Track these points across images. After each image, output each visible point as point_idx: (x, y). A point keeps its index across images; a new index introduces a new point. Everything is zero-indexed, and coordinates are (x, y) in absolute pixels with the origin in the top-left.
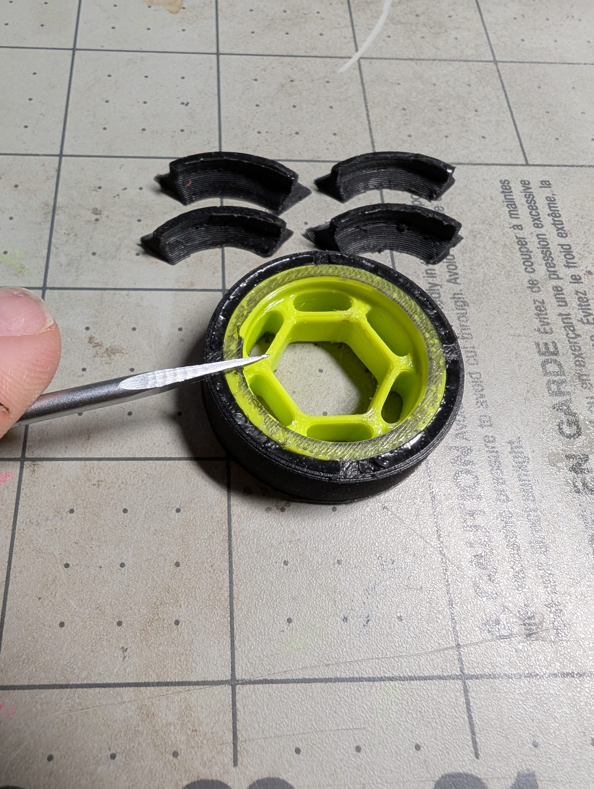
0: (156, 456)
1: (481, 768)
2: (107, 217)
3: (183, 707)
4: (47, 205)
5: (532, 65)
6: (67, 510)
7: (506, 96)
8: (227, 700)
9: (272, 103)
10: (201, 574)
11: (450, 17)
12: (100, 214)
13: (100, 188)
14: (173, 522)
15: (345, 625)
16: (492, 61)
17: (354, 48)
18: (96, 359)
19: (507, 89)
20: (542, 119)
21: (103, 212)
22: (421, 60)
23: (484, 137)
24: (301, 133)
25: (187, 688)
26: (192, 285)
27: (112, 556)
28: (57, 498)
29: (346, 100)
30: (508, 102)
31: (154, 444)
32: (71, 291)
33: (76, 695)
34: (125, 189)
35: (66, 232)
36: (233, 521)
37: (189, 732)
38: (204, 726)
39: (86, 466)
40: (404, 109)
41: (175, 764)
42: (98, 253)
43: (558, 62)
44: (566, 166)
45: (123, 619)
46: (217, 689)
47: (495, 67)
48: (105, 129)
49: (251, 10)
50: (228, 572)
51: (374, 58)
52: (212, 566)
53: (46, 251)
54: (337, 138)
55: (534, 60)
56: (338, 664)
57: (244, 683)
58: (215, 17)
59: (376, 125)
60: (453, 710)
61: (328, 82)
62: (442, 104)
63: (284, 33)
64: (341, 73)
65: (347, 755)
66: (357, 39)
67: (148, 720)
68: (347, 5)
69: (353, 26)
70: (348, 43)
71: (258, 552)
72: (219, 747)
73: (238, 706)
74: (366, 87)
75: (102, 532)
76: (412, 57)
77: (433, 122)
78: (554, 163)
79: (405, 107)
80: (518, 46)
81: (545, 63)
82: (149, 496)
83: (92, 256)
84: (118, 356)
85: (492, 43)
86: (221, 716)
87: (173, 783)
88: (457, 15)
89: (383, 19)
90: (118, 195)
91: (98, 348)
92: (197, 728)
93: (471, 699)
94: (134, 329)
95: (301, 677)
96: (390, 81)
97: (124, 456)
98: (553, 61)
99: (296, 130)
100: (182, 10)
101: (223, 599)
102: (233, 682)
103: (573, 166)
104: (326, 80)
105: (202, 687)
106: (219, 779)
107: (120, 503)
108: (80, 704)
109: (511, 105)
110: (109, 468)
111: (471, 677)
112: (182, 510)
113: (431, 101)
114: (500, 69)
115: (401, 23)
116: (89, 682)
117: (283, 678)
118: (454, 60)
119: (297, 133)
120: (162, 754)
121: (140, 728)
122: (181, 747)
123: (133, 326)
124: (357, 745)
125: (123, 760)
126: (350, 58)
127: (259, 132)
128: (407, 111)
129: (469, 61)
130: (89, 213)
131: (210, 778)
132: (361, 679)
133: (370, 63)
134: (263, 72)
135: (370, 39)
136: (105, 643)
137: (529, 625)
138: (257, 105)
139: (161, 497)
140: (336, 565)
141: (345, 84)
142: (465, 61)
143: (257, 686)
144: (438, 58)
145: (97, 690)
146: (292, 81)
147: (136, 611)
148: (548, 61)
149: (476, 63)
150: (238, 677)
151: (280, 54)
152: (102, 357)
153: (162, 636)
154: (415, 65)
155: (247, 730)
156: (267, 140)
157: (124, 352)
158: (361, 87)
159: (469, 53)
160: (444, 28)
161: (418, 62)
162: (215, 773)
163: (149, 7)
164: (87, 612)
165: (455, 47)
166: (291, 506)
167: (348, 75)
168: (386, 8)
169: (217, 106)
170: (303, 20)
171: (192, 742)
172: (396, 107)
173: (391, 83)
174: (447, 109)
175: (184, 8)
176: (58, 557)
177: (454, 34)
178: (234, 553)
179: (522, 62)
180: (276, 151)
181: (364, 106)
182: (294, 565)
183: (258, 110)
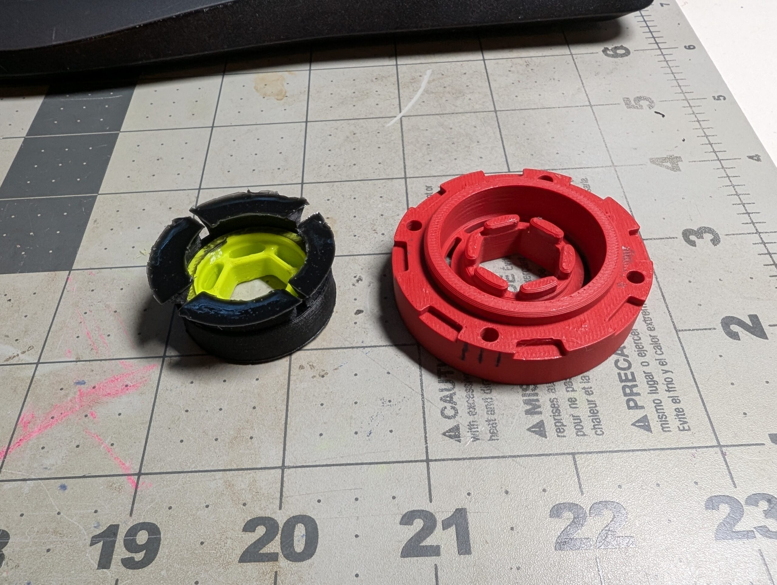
1: (432, 508)
3: (251, 481)
5: (521, 111)
6: (189, 382)
7: (500, 131)
8: (278, 477)
9: (340, 148)
10: (268, 411)
11: (467, 86)
14: (254, 386)
15: (356, 436)
16: (493, 111)
17: (399, 111)
19: (501, 127)
20: (523, 144)
22: (444, 114)
23: (481, 158)
24: (357, 164)
25: (255, 471)
27: (215, 405)
28: (184, 376)
29: (389, 142)
30: (501, 135)
33: (188, 476)
36: (291, 383)
37: (254, 493)
38: (263, 490)
39: (203, 358)
40: (428, 145)
41: (243, 509)
43: (539, 108)
45: (218, 437)
46: (273, 471)
47: (495, 114)
48: (229, 172)
49: (332, 94)
50: (285, 411)
51: (411, 116)
54: (381, 165)
55: (523, 108)
56: (349, 456)
57: (289, 467)
60: (419, 478)
61: (379, 133)
62: (455, 140)
63: (352, 106)
64: (389, 127)
65: (349, 502)
66: (402, 105)
67: (230, 488)
68: (397, 85)
69: (399, 97)
70: (395, 108)
71: (305, 399)
73: (285, 479)
74: (404, 133)
75: (209, 393)
76: (438, 113)
77: (448, 151)
79: (429, 144)
80: (513, 100)
81: (530, 109)
82: (240, 373)
85: (495, 100)
86: (274, 485)
87: (241, 519)
88: (472, 85)
89: (421, 91)
92: (259, 491)
93: (431, 472)
95: (325, 463)
96: (421, 129)
98: (536, 108)
99: (355, 163)
100: (285, 98)
101: (281, 425)
102: (283, 467)
104: (378, 131)
105: (263, 470)
106: (270, 516)
107: (221, 377)
108: (190, 481)
109: (503, 136)
111: (432, 461)
112: (260, 379)
113: (447, 139)
114: (498, 115)
115: (433, 93)
116: (196, 470)
117: (314, 464)
118: (467, 113)
119: (355, 165)
120: (237, 503)
121: (225, 492)
122: (248, 500)
124: (356, 497)
125: (213, 508)
126: (395, 117)
127: (329, 166)
128: (431, 146)
129: (477, 112)
131: (264, 516)
132: (362, 464)
133: (409, 119)
134: (335, 130)
135: (410, 105)
136: (207, 450)
137: (474, 431)
138: (330, 150)
139: (247, 373)
140: (354, 404)
141: (390, 133)
142: (474, 112)
143: (297, 469)
144: (456, 112)
145: (200, 473)
146: (354, 134)
147: (227, 433)
148: (533, 108)
149: (482, 113)
150: (286, 464)
151: (348, 118)
153: (242, 445)
154: (439, 118)
155: (289, 492)
156: (334, 170)
158: (400, 134)
159: (477, 107)
160: (462, 93)
161: (442, 116)
162: (268, 514)
163: (264, 98)
164: (197, 434)
165: (469, 105)
166: (329, 374)
167: (393, 128)
168: (424, 85)
169: (303, 153)
170: (366, 97)
171: (255, 498)
172: (423, 144)
173: (422, 130)
174: (459, 142)
175: (287, 96)
176: (182, 407)
177: (469, 96)
178: (290, 401)
179: (514, 110)
180: (339, 176)
181: (401, 145)
182: (327, 405)
183: (330, 153)
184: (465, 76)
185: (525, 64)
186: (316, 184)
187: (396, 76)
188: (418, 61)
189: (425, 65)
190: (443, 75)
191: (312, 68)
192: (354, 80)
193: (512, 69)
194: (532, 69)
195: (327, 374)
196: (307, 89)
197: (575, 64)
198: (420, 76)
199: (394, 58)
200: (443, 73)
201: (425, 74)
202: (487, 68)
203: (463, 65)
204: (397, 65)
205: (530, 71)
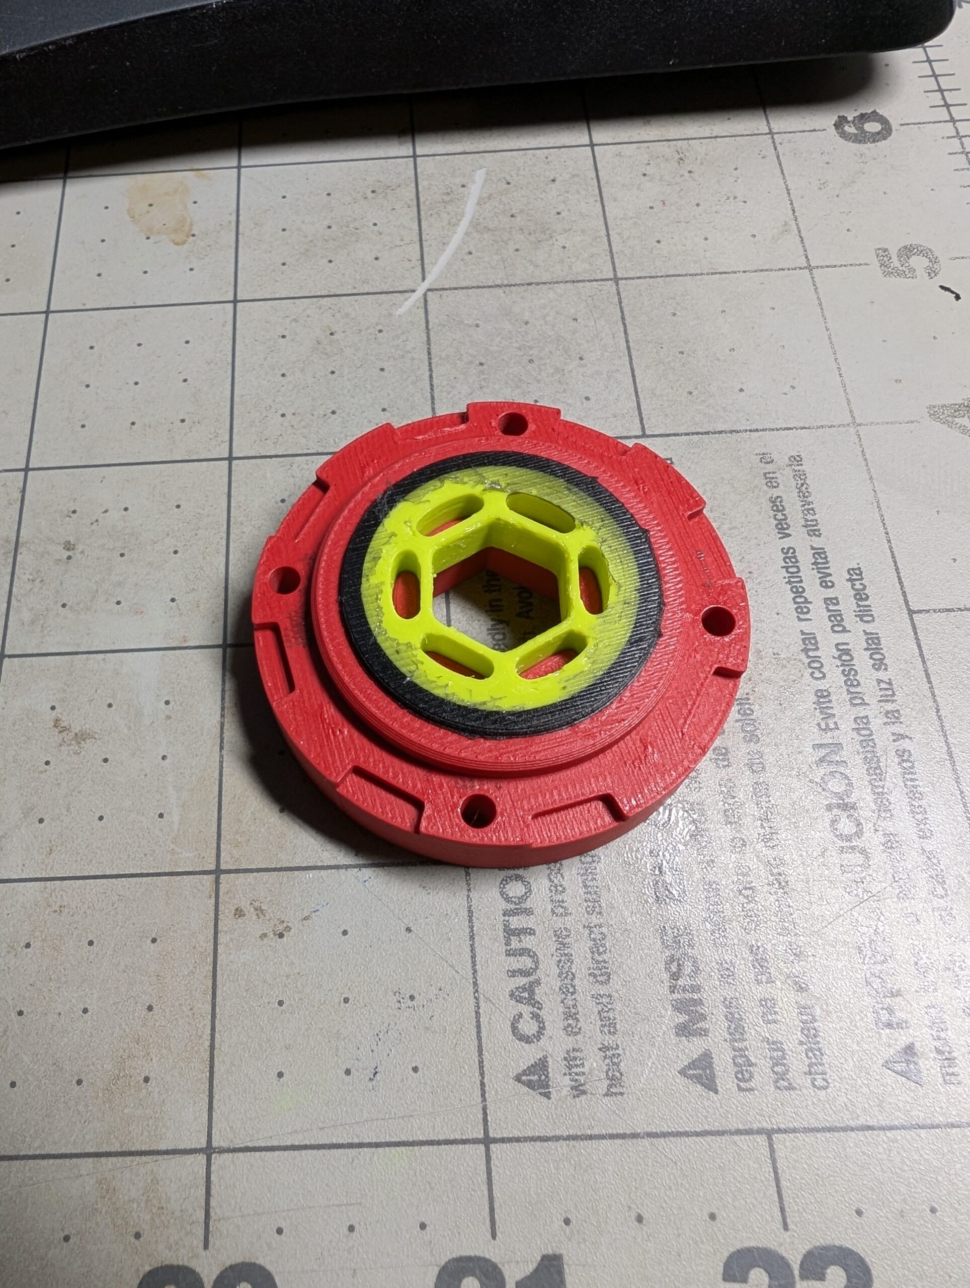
0: (132, 871)
1: (497, 1251)
2: (82, 552)
3: (149, 1181)
4: (7, 541)
5: (668, 279)
6: (23, 944)
7: (624, 332)
8: (200, 1173)
9: (303, 370)
10: (177, 1019)
11: (559, 213)
12: (73, 549)
13: (74, 512)
14: (148, 956)
15: (347, 1079)
16: (611, 279)
17: (420, 276)
18: (63, 748)
19: (628, 320)
20: (672, 364)
21: (77, 547)
22: (511, 285)
23: (587, 399)
24: (338, 412)
25: (155, 1157)
26: (185, 641)
27: (74, 1000)
28: (12, 929)
29: (403, 356)
30: (627, 341)
31: (129, 856)
32: (34, 659)
33: (27, 1168)
34: (106, 511)
35: (31, 577)
36: (219, 951)
37: (154, 1210)
38: (172, 1202)
39: (46, 888)
40: (481, 364)
41: (136, 1247)
42: (69, 604)
43: (705, 272)
44: (697, 433)
45: (83, 1077)
46: (189, 1159)
47: (614, 287)
48: (83, 426)
49: (284, 230)
50: (210, 1017)
51: (446, 289)
52: (191, 1009)
53: (5, 605)
54: (387, 414)
55: (671, 273)
56: (335, 1126)
57: (222, 1151)
58: (234, 245)
59: (442, 391)
60: (470, 1182)
61: (380, 331)
62: (534, 352)
63: (326, 261)
64: (400, 316)
65: (337, 1235)
66: (426, 261)
67: (108, 1196)
68: (415, 209)
69: (421, 240)
70: (413, 268)
71: (247, 991)
72: (188, 1228)
73: (213, 1178)
74: (432, 333)
75: (63, 971)
76: (499, 282)
77: (519, 381)
78: (682, 430)
79: (483, 361)
80: (651, 252)
81: (686, 275)
82: (120, 924)
83: (61, 609)
84: (87, 744)
85: (614, 250)
86: (192, 1191)
87: (133, 1269)
88: (569, 210)
89: (463, 226)
90: (97, 521)
91: (65, 733)
92: (164, 1206)
93: (493, 1168)
94: (110, 705)
95: (289, 1143)
96: (466, 322)
97: (92, 874)
98: (699, 272)
99: (333, 408)
100: (191, 238)
101: (202, 1049)
102: (209, 1151)
103: (707, 433)
104: (380, 327)
105: (172, 1156)
106: (186, 1264)
107: (84, 934)
108: (31, 1178)
109: (631, 344)
110: (74, 890)
111: (495, 1141)
112: (158, 940)
113: (519, 349)
114: (621, 290)
115: (489, 230)
116: (43, 1152)
117: (269, 1144)
118: (557, 282)
119: (333, 412)
120: (122, 1235)
121: (99, 1206)
122: (145, 1227)
123: (110, 701)
124: (350, 1223)
125: (78, 1242)
126: (414, 291)
127: (283, 415)
128: (485, 367)
129: (578, 281)
130: (60, 548)
131: (175, 1263)
132: (361, 1145)
133: (441, 296)
134: (294, 324)
135: (444, 259)
136: (62, 1106)
137: (576, 1074)
138: (283, 375)
139: (134, 924)
140: (343, 1004)
141: (404, 333)
142: (573, 282)
143: (236, 1155)
144: (535, 281)
145: (51, 1161)
146: (332, 334)
147: (99, 1067)
148: (692, 271)
149: (589, 284)
150: (215, 1144)
151: (319, 294)
152: (70, 745)
153: (129, 1096)
154: (503, 295)
155: (221, 1206)
156: (292, 426)
157: (97, 737)
158: (424, 335)
159: (580, 268)
160: (548, 232)
161: (507, 289)
162: (181, 1258)
163: (148, 238)
164: (42, 1069)
165: (562, 261)
166: (293, 930)
167: (410, 319)
168: (470, 208)
169: (230, 379)
170: (354, 239)
171: (157, 1221)
172: (471, 362)
173: (467, 325)
174: (541, 358)
175: (193, 235)
176: (10, 1002)
177: (562, 240)
178: (218, 992)
179: (653, 277)
180: (303, 441)
181: (427, 364)
182: (291, 1005)
183: (284, 381)
184: (553, 185)
185: (677, 157)
186: (259, 461)
187: (413, 185)
188: (458, 147)
189: (472, 156)
190: (508, 183)
191: (243, 164)
192: (329, 194)
193: (650, 170)
194: (690, 172)
195: (288, 928)
196: (234, 218)
197: (778, 157)
198: (463, 186)
199: (409, 138)
200: (509, 179)
201: (474, 182)
202: (599, 166)
203: (550, 158)
204: (415, 156)
205: (687, 175)
